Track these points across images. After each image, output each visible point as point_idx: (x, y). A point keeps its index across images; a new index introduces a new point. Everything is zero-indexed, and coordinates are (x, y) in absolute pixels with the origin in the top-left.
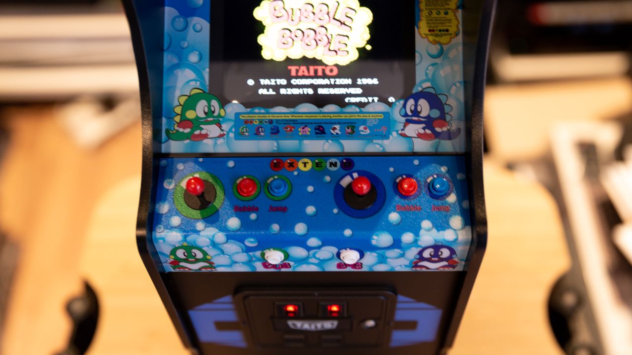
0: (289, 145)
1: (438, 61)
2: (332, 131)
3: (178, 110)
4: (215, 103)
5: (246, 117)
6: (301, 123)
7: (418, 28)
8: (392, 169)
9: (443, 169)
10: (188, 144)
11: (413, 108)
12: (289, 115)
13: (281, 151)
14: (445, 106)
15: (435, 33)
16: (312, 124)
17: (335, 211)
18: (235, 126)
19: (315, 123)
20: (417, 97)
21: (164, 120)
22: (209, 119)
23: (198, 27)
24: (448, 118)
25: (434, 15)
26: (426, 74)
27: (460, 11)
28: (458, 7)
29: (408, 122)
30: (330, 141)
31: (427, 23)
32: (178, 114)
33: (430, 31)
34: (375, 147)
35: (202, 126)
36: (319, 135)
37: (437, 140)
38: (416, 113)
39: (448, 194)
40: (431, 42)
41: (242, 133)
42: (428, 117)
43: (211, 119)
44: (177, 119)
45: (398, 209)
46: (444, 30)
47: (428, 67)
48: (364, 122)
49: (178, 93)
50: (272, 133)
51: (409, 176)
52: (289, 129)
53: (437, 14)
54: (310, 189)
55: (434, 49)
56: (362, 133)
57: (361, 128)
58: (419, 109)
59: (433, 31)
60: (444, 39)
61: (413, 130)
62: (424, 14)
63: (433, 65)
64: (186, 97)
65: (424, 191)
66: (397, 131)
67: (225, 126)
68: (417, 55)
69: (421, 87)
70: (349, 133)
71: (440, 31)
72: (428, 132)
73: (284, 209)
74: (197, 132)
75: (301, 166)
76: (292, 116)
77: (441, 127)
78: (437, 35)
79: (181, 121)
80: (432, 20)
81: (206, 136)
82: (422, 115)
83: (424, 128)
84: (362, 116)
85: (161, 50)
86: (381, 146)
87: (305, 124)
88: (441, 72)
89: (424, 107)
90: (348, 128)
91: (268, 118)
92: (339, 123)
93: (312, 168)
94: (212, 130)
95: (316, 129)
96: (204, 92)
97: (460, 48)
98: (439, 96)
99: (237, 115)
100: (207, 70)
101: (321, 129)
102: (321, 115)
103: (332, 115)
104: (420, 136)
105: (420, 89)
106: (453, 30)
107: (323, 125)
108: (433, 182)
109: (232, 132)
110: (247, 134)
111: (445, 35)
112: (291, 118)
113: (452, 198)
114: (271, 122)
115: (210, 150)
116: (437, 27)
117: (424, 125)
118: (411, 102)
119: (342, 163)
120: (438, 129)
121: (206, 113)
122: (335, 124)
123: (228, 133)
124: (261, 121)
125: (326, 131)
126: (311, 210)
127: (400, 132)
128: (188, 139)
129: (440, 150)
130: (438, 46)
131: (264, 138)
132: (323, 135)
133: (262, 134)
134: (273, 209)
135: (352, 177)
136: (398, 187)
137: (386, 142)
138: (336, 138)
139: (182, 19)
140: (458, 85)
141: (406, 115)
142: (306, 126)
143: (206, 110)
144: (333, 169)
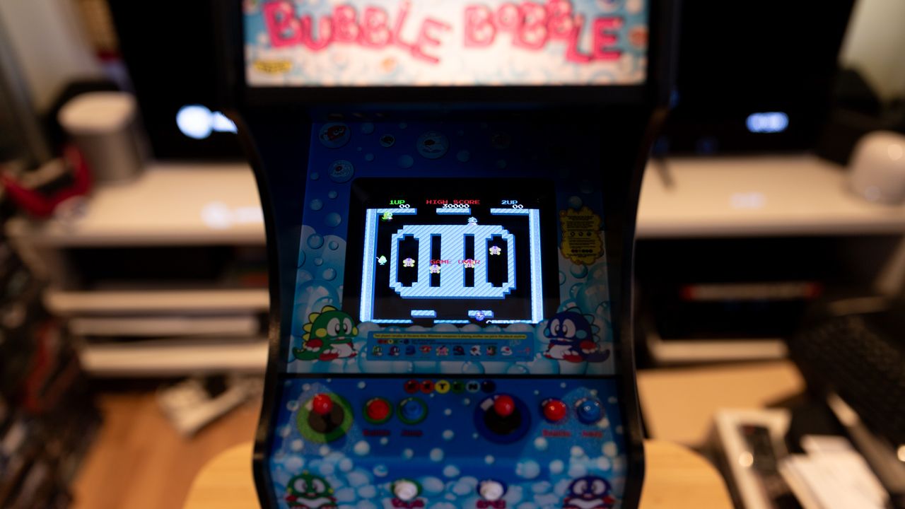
0: (425, 365)
1: (583, 281)
2: (472, 352)
3: (308, 328)
4: (347, 321)
5: (380, 336)
6: (439, 343)
7: (561, 248)
8: (537, 392)
9: (593, 393)
10: (316, 363)
11: (558, 329)
12: (427, 335)
13: (416, 372)
14: (592, 327)
15: (579, 253)
16: (450, 344)
17: (475, 436)
18: (367, 345)
19: (453, 343)
20: (562, 317)
21: (292, 338)
22: (340, 338)
23: (334, 245)
24: (596, 339)
25: (577, 236)
26: (571, 295)
27: (603, 232)
28: (601, 229)
29: (553, 343)
30: (470, 363)
31: (570, 244)
32: (307, 333)
33: (573, 251)
34: (519, 368)
35: (332, 345)
36: (458, 356)
37: (585, 362)
38: (561, 333)
39: (599, 419)
40: (575, 262)
41: (375, 353)
42: (574, 338)
43: (343, 338)
44: (306, 337)
45: (546, 434)
46: (587, 251)
47: (573, 286)
48: (506, 342)
49: (309, 310)
50: (407, 354)
51: (557, 399)
52: (425, 349)
53: (580, 235)
54: (448, 412)
55: (578, 269)
56: (504, 354)
57: (503, 349)
58: (564, 330)
59: (576, 251)
60: (588, 260)
61: (558, 351)
62: (567, 234)
63: (576, 285)
64: (317, 315)
65: (573, 416)
66: (542, 353)
67: (357, 346)
68: (560, 274)
69: (566, 307)
70: (490, 354)
71: (583, 251)
72: (575, 353)
73: (418, 434)
74: (327, 352)
75: (438, 388)
76: (429, 336)
77: (589, 349)
78: (580, 256)
79: (310, 339)
80: (574, 241)
81: (336, 356)
82: (568, 336)
83: (570, 350)
84: (503, 337)
85: (294, 267)
86: (525, 368)
87: (443, 344)
88: (586, 292)
89: (570, 328)
90: (489, 349)
91: (403, 337)
92: (479, 344)
93: (450, 390)
94: (344, 350)
95: (454, 350)
96: (337, 310)
97: (605, 269)
98: (586, 317)
99: (371, 333)
100: (342, 287)
101: (460, 349)
102: (461, 335)
103: (472, 335)
104: (566, 358)
105: (565, 309)
106: (596, 250)
107: (462, 345)
108: (582, 407)
109: (364, 351)
110: (380, 354)
111: (588, 255)
112: (427, 337)
113: (604, 423)
114: (406, 341)
115: (341, 371)
116: (580, 247)
117: (570, 347)
118: (556, 322)
119: (482, 385)
120: (585, 351)
121: (337, 332)
122: (476, 344)
123: (360, 353)
124: (396, 341)
125: (465, 351)
126: (448, 434)
127: (545, 353)
128: (316, 358)
129: (589, 372)
130: (582, 267)
131: (397, 359)
132: (462, 356)
133: (397, 354)
134: (406, 433)
135: (493, 399)
136: (544, 413)
137: (530, 364)
138: (476, 359)
139: (318, 237)
140: (605, 305)
141: (550, 336)
142: (444, 346)
143: (338, 328)
144: (473, 391)
